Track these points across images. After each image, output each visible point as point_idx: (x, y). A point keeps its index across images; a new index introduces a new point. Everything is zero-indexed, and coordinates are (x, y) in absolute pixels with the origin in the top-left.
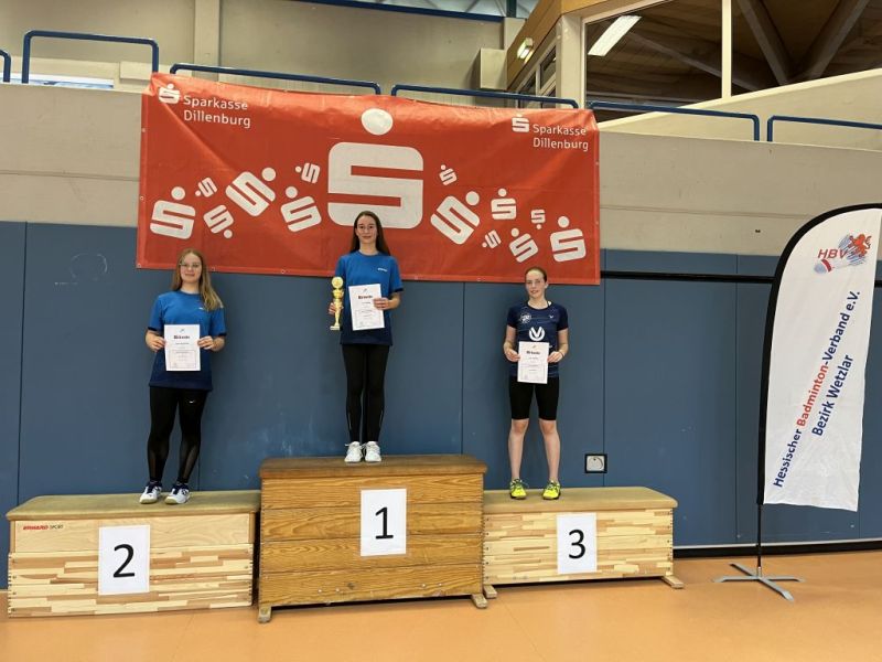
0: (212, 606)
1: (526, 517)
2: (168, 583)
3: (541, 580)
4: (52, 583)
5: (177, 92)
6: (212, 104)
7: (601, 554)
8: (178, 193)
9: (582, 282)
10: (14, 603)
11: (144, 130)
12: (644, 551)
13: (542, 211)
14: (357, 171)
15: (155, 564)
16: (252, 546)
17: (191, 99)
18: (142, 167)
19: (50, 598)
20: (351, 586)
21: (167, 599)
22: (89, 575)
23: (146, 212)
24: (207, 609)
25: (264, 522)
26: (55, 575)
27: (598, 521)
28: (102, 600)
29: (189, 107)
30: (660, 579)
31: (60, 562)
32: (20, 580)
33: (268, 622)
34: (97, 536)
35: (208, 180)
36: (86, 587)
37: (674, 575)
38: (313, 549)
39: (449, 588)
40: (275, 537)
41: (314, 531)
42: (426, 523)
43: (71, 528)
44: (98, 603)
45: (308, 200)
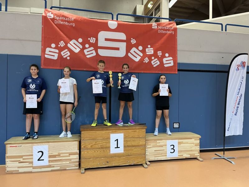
0: (67, 169)
1: (158, 141)
2: (54, 162)
3: (162, 159)
4: (19, 163)
5: (53, 15)
6: (63, 18)
7: (179, 152)
8: (53, 45)
9: (173, 73)
10: (8, 169)
11: (43, 26)
12: (191, 151)
13: (161, 52)
14: (107, 40)
15: (50, 157)
16: (79, 151)
17: (57, 17)
18: (42, 37)
19: (18, 167)
20: (107, 162)
21: (54, 167)
22: (30, 160)
23: (44, 51)
24: (65, 170)
25: (82, 144)
26: (20, 161)
27: (178, 142)
28: (34, 168)
29: (56, 19)
30: (196, 159)
31: (21, 157)
32: (9, 162)
33: (84, 173)
34: (32, 149)
35: (62, 42)
36: (29, 164)
37: (200, 157)
38: (96, 152)
39: (136, 162)
40: (85, 148)
41: (97, 146)
42: (129, 144)
43: (24, 146)
44: (33, 168)
45: (92, 48)
